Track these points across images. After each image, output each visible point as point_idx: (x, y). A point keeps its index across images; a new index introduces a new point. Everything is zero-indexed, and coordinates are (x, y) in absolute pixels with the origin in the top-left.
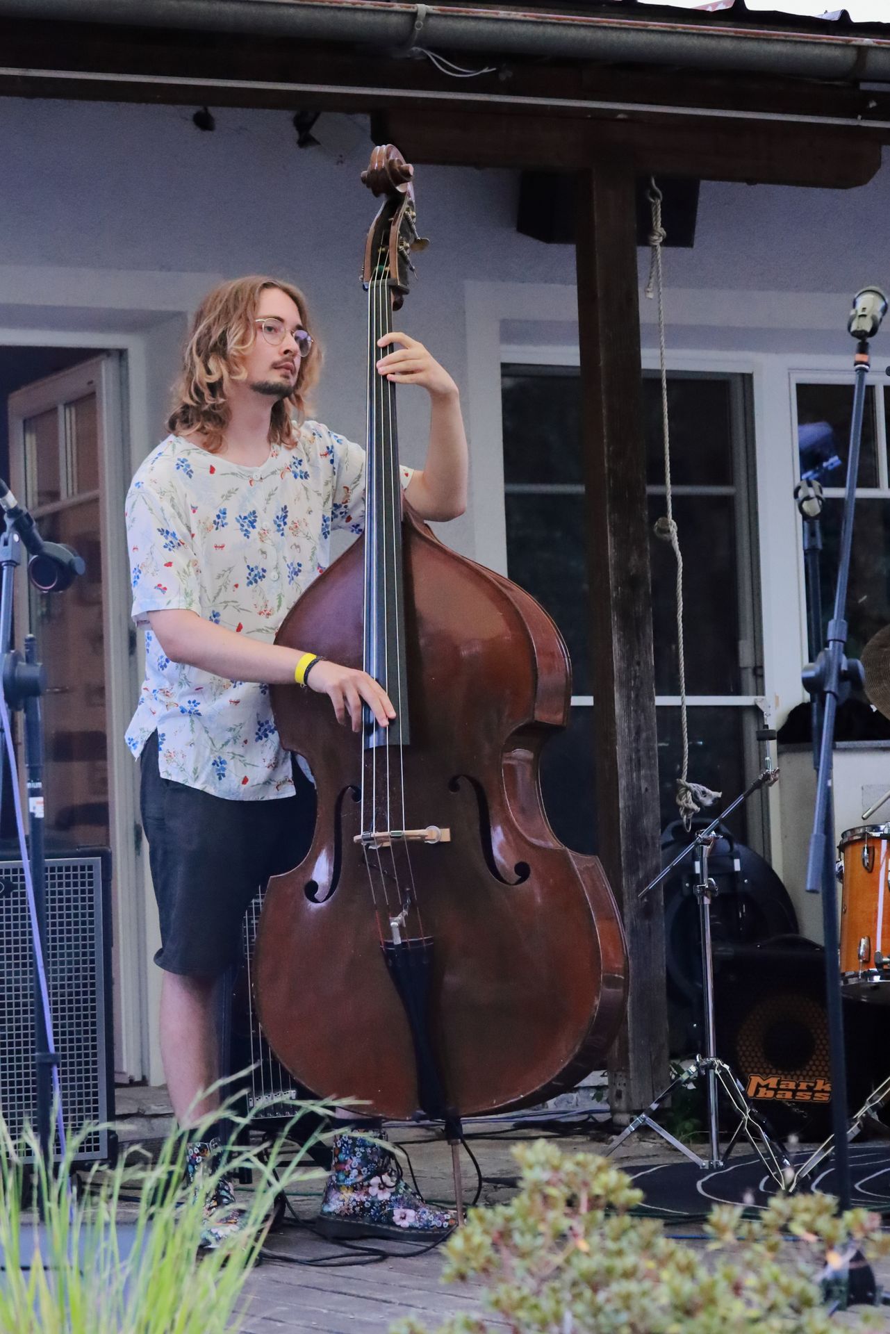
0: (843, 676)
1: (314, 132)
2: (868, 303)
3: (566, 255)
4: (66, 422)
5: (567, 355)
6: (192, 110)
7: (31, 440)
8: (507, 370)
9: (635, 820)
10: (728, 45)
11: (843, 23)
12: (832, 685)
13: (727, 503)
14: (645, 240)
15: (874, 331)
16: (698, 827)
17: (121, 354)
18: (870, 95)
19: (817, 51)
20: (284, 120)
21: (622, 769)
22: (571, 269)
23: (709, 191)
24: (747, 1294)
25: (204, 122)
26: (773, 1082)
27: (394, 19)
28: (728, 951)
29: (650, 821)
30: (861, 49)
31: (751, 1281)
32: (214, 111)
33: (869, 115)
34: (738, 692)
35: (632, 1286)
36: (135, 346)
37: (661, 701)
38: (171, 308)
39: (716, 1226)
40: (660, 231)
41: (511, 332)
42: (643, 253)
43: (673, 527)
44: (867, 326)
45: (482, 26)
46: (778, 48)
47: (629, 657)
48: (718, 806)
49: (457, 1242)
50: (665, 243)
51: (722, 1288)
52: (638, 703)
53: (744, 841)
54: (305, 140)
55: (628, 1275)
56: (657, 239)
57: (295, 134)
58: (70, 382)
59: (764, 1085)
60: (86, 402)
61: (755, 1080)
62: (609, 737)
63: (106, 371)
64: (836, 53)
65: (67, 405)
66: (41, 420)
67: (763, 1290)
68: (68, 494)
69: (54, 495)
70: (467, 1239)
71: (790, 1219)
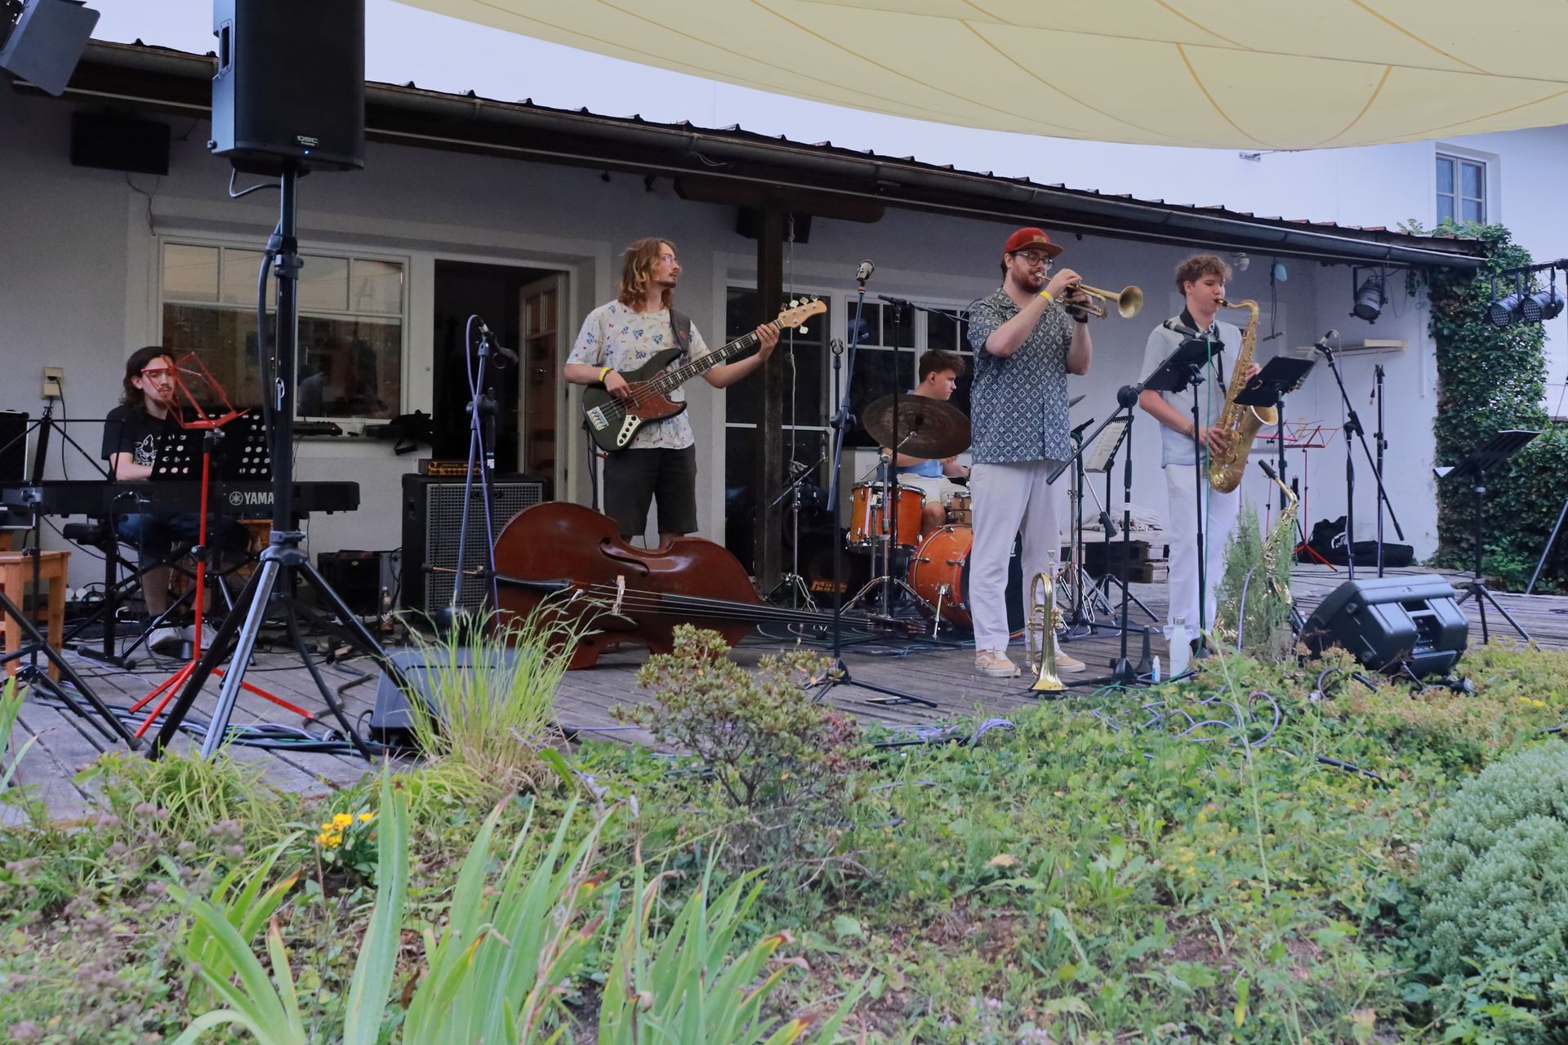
0: (847, 422)
1: (653, 185)
2: (865, 266)
3: (754, 242)
4: (544, 300)
5: (753, 285)
6: (601, 172)
7: (529, 308)
8: (730, 290)
9: (771, 475)
10: (823, 160)
11: (871, 155)
12: (842, 425)
13: (818, 349)
14: (786, 238)
15: (867, 277)
16: (797, 479)
17: (567, 273)
18: (881, 186)
19: (859, 165)
20: (641, 178)
21: (767, 455)
22: (755, 250)
23: (816, 222)
24: (774, 695)
25: (606, 178)
26: (822, 584)
27: (684, 139)
28: (806, 530)
29: (778, 476)
30: (877, 166)
31: (776, 689)
32: (611, 174)
33: (880, 194)
34: (819, 425)
35: (720, 693)
36: (573, 271)
37: (784, 427)
38: (586, 254)
39: (763, 664)
40: (792, 236)
41: (732, 274)
42: (785, 245)
43: (793, 357)
44: (864, 276)
45: (721, 144)
46: (843, 163)
47: (772, 409)
48: (806, 470)
49: (643, 670)
50: (795, 241)
51: (761, 693)
52: (775, 427)
53: (819, 486)
54: (649, 189)
55: (720, 687)
56: (791, 239)
57: (644, 186)
58: (545, 284)
59: (818, 585)
60: (552, 293)
61: (815, 583)
62: (762, 440)
63: (561, 279)
64: (867, 167)
65: (545, 293)
66: (533, 300)
67: (782, 694)
68: (543, 328)
69: (538, 330)
70: (647, 669)
71: (795, 662)
